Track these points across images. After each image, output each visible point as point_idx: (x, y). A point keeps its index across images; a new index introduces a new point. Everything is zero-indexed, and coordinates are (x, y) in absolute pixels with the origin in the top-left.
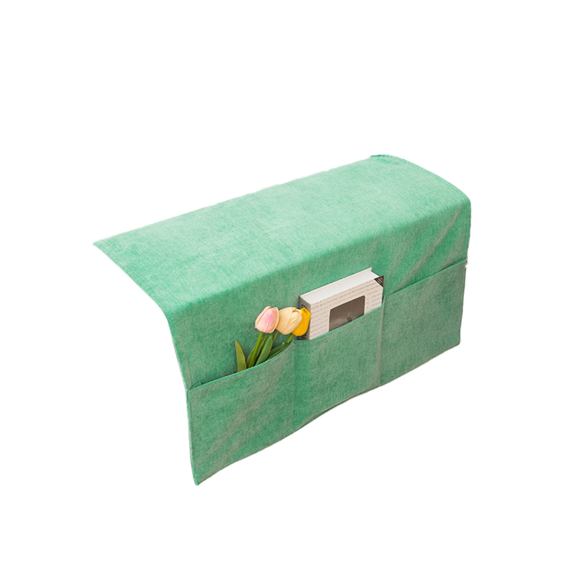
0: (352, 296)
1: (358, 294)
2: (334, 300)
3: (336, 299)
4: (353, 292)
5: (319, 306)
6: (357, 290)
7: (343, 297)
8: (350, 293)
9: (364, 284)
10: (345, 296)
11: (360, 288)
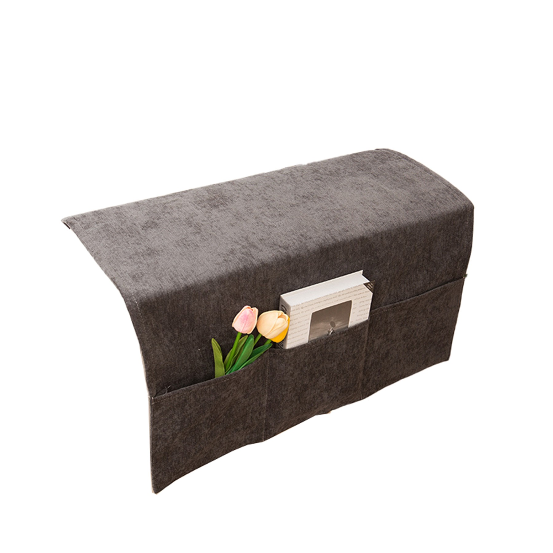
0: (337, 301)
1: (344, 298)
2: (317, 303)
3: (319, 302)
4: (339, 296)
5: (300, 308)
6: (343, 295)
7: (327, 301)
8: (336, 297)
9: (351, 288)
10: (330, 300)
11: (348, 292)
